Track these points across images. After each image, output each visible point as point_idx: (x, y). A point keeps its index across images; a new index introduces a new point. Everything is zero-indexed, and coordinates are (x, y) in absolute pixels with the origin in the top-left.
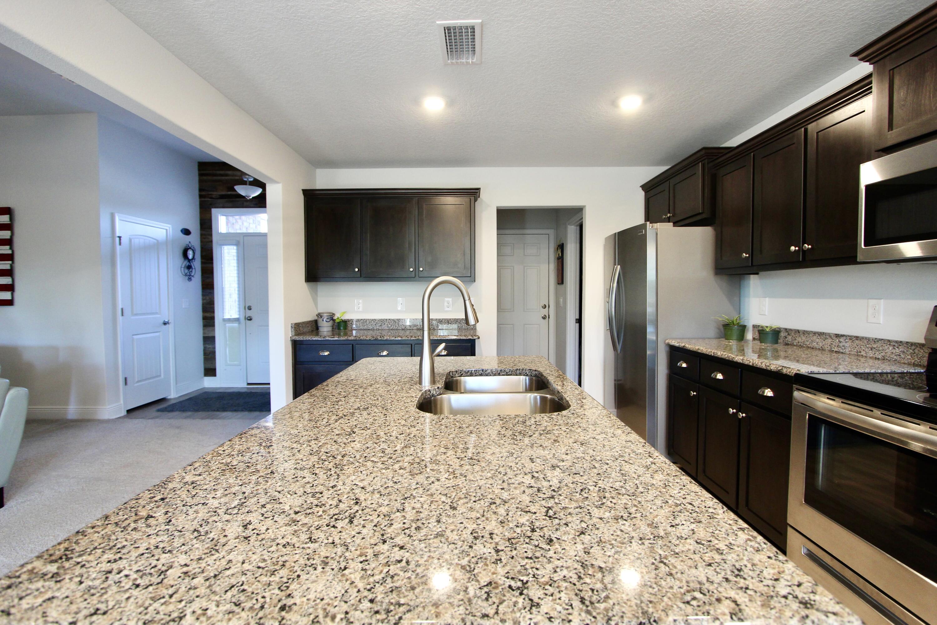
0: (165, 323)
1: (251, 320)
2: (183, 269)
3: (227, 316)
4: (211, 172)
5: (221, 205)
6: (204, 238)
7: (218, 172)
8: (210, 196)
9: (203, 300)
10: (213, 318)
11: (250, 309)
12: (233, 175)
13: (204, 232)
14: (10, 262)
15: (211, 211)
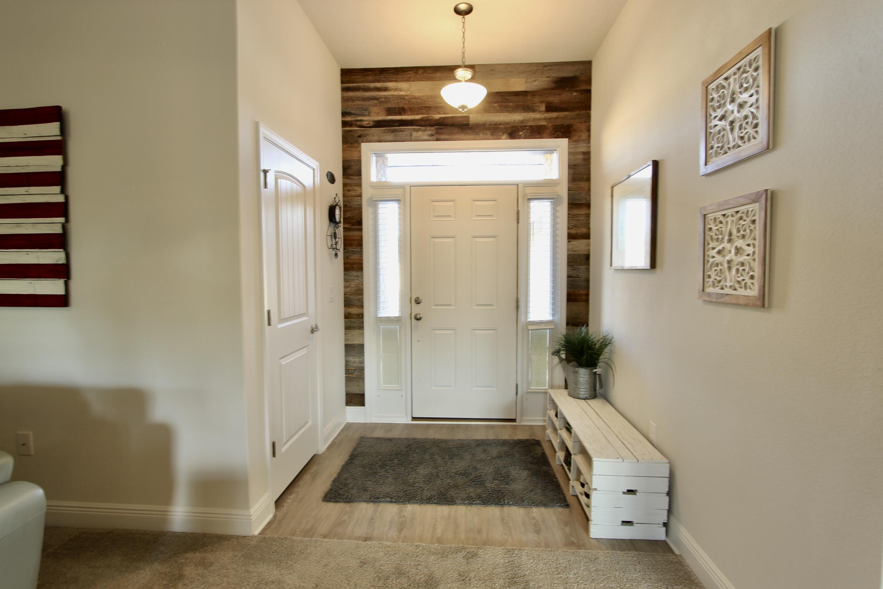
0: (313, 331)
1: (418, 319)
2: (329, 238)
3: (383, 313)
4: (361, 84)
5: (376, 138)
6: (349, 191)
7: (372, 85)
8: (359, 123)
9: (345, 287)
10: (361, 316)
11: (418, 303)
12: (396, 90)
13: (348, 181)
14: (62, 220)
15: (360, 146)
